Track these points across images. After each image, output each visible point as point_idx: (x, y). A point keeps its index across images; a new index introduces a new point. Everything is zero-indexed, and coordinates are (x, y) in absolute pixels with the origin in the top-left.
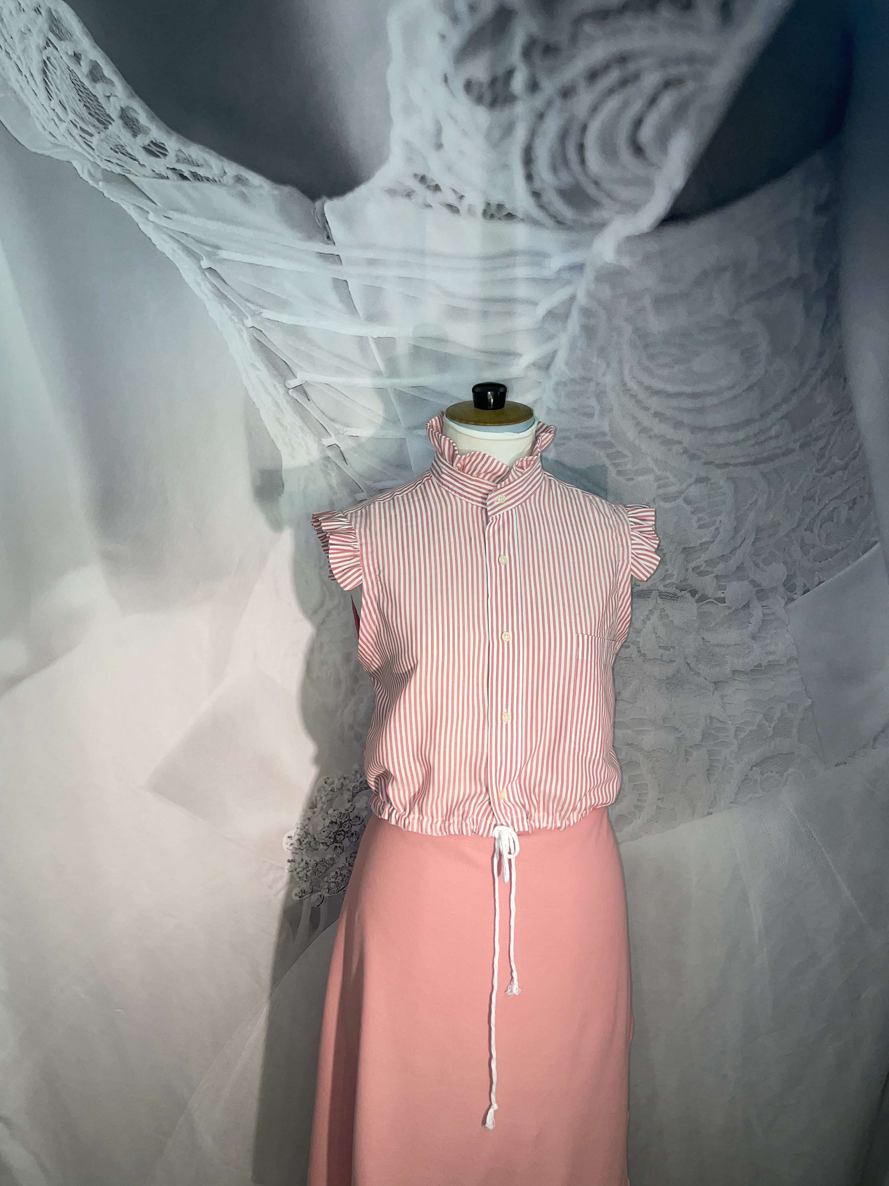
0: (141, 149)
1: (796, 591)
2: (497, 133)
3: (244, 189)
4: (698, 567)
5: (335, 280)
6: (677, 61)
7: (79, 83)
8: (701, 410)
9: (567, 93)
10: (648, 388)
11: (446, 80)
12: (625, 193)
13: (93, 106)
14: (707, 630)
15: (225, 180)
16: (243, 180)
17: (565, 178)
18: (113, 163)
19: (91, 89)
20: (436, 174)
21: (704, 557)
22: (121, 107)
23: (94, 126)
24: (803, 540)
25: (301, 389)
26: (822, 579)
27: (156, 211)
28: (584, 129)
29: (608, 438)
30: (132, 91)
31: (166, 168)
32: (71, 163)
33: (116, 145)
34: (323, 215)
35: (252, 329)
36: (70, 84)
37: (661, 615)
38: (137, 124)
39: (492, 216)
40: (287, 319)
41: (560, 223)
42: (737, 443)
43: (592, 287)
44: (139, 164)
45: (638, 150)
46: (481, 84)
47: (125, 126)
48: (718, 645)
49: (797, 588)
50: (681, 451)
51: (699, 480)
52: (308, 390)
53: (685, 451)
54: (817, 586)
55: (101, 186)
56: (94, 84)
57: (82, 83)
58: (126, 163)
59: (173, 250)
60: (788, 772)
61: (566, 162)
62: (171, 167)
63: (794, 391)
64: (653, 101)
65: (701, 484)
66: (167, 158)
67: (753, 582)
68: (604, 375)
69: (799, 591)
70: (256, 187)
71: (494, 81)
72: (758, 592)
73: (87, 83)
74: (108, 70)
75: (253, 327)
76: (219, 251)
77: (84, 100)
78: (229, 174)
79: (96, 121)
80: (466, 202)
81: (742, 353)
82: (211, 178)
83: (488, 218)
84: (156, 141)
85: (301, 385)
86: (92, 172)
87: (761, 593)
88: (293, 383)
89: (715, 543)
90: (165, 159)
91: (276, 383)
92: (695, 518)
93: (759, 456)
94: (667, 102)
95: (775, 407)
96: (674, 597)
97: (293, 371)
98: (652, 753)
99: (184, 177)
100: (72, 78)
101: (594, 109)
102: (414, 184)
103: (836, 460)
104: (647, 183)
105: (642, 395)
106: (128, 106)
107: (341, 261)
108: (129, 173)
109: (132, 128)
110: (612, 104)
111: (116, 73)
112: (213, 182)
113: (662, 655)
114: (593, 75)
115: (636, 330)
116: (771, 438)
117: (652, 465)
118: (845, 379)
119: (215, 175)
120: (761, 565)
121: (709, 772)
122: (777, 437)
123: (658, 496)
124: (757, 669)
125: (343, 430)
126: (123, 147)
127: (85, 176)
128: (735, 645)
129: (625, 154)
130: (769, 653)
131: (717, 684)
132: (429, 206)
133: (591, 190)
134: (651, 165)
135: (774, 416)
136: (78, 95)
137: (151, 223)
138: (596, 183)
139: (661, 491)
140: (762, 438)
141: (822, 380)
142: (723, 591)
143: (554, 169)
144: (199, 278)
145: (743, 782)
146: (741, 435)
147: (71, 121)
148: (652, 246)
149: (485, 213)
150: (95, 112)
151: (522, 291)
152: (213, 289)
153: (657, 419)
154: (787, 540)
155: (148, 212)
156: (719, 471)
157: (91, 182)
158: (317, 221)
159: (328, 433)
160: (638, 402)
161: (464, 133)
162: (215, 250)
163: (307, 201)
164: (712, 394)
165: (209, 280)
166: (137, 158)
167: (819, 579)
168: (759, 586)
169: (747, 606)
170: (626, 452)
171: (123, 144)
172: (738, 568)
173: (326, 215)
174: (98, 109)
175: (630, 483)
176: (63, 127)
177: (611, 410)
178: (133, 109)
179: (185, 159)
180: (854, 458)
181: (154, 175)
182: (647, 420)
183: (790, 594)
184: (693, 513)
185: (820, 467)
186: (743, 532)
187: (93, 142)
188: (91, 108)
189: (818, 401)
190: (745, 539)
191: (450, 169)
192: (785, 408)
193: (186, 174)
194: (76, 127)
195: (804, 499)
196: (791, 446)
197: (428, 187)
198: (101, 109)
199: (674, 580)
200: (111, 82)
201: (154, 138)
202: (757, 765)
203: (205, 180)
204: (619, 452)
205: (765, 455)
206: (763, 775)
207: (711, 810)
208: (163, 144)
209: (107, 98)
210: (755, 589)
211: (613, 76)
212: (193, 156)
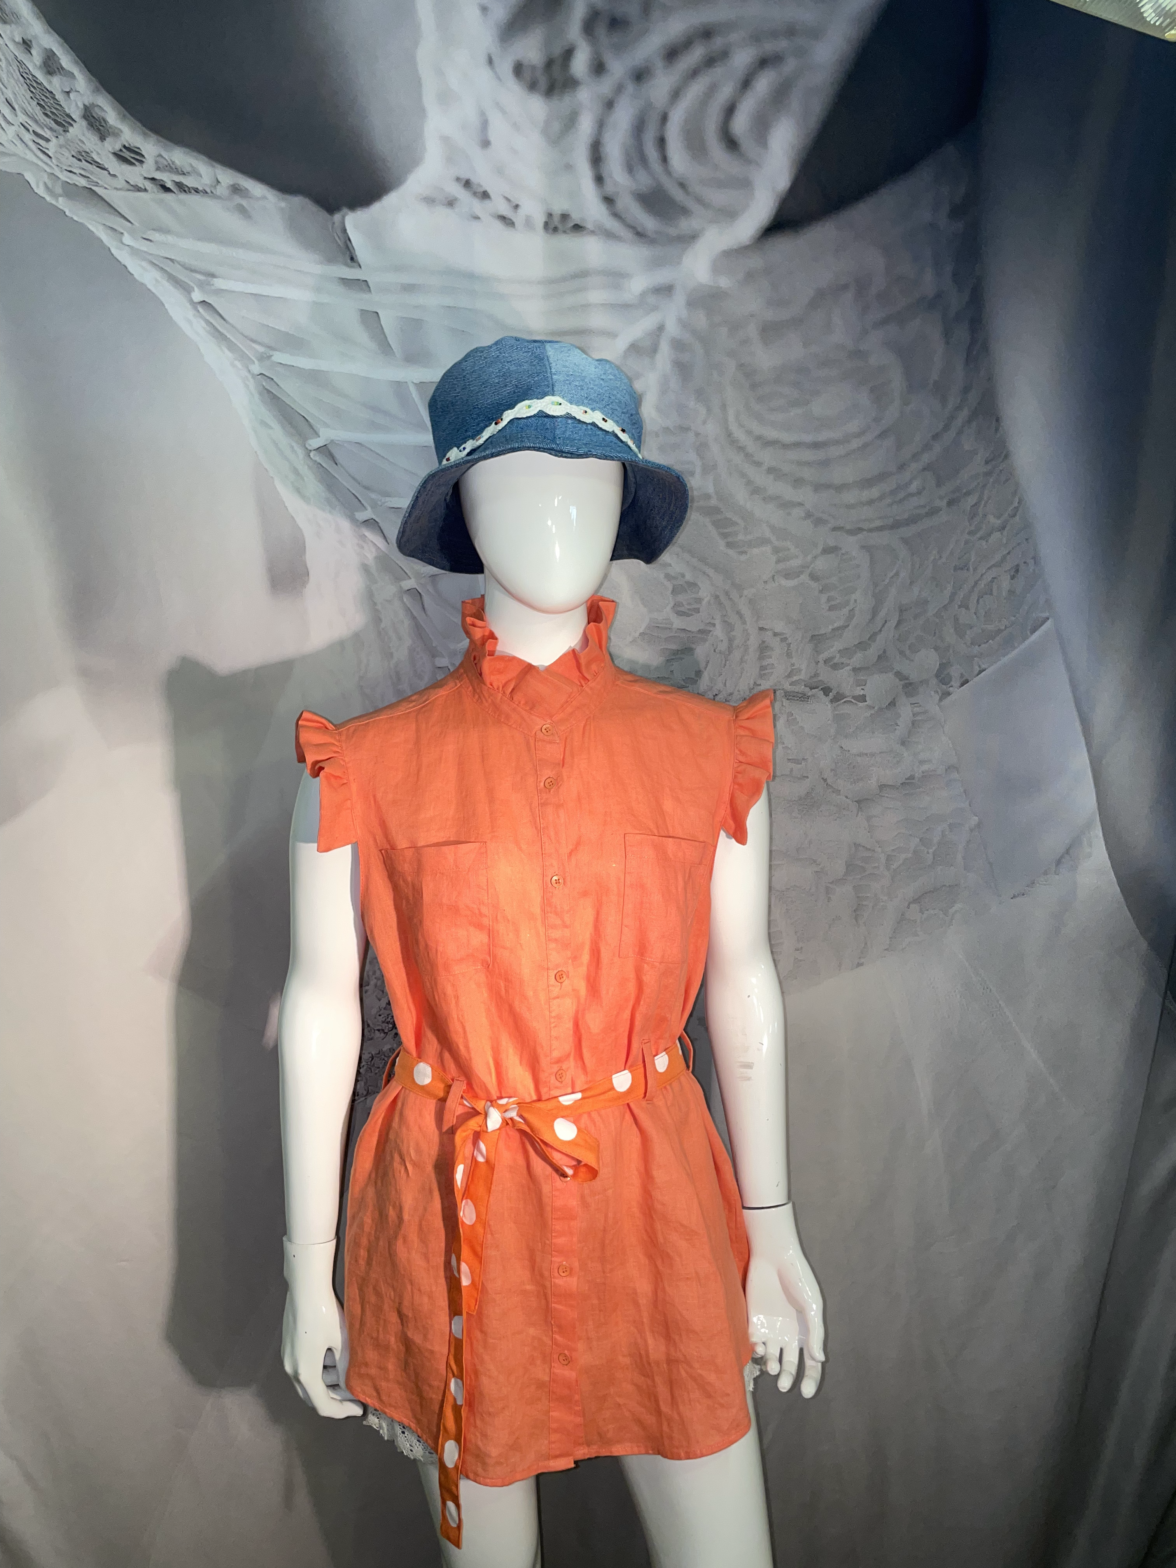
0: (111, 156)
1: (952, 683)
2: (556, 126)
3: (244, 203)
4: (833, 658)
5: (363, 312)
6: (774, 34)
7: (30, 77)
8: (825, 463)
9: (640, 76)
10: (759, 438)
11: (490, 61)
12: (719, 197)
13: (49, 104)
14: (846, 737)
15: (219, 191)
16: (241, 190)
17: (644, 181)
18: (75, 173)
19: (45, 84)
20: (484, 178)
21: (838, 645)
22: (84, 105)
23: (51, 129)
24: (956, 619)
25: (324, 450)
26: (983, 666)
27: (132, 233)
28: (664, 118)
29: (714, 502)
30: (98, 84)
31: (142, 178)
32: (23, 175)
33: (79, 152)
34: (344, 230)
35: (259, 377)
36: (18, 78)
37: (788, 721)
38: (104, 125)
39: (555, 229)
40: (304, 363)
41: (640, 235)
42: (870, 502)
43: (684, 313)
44: (109, 173)
45: (731, 143)
46: (533, 68)
47: (89, 127)
48: (861, 755)
49: (953, 679)
50: (803, 515)
51: (828, 550)
52: (334, 451)
53: (809, 515)
54: (978, 675)
55: (62, 203)
56: (49, 77)
57: (35, 76)
58: (92, 173)
59: (157, 281)
60: (954, 909)
61: (643, 160)
62: (150, 177)
63: (936, 437)
64: (746, 84)
65: (830, 555)
66: (144, 165)
67: (898, 674)
68: (704, 422)
69: (955, 683)
70: (258, 199)
71: (549, 64)
72: (906, 686)
73: (40, 76)
74: (66, 60)
75: (261, 374)
76: (215, 279)
77: (38, 97)
78: (223, 184)
79: (52, 122)
80: (522, 212)
81: (872, 390)
82: (200, 188)
83: (551, 231)
84: (130, 145)
85: (325, 445)
86: (50, 186)
87: (909, 687)
88: (315, 443)
89: (850, 627)
90: (142, 167)
91: (294, 444)
92: (824, 598)
93: (898, 518)
94: (763, 84)
95: (915, 457)
96: (803, 698)
97: (315, 428)
98: (785, 893)
99: (166, 189)
100: (21, 70)
101: (676, 95)
102: (457, 191)
103: (991, 519)
104: (745, 184)
105: (751, 446)
106: (93, 103)
107: (369, 288)
108: (97, 186)
109: (99, 129)
110: (696, 89)
111: (76, 63)
112: (204, 193)
113: (792, 770)
114: (672, 54)
115: (741, 366)
116: (911, 495)
117: (768, 534)
118: (998, 420)
119: (206, 185)
120: (908, 652)
121: (857, 912)
122: (919, 493)
123: (778, 572)
124: (909, 783)
125: (381, 501)
126: (88, 153)
127: (41, 191)
128: (880, 753)
129: (717, 150)
130: (922, 762)
131: (861, 802)
132: (477, 218)
133: (677, 194)
134: (748, 161)
135: (914, 466)
136: (29, 92)
137: (127, 247)
138: (682, 185)
139: (781, 566)
140: (901, 495)
141: (969, 421)
142: (863, 687)
143: (630, 169)
144: (190, 313)
145: (898, 923)
146: (874, 492)
147: (21, 123)
148: (756, 261)
149: (546, 225)
150: (51, 112)
151: (598, 320)
152: (208, 328)
153: (771, 477)
154: (937, 620)
155: (122, 233)
156: (852, 539)
157: (48, 198)
158: (337, 239)
159: (363, 505)
160: (747, 455)
161: (516, 126)
162: (210, 279)
163: (323, 214)
164: (837, 442)
165: (202, 317)
166: (107, 167)
167: (980, 667)
168: (907, 679)
169: (893, 704)
170: (735, 519)
171: (88, 150)
172: (879, 657)
173: (348, 231)
174: (55, 108)
175: (743, 558)
176: (11, 131)
177: (715, 467)
178: (100, 106)
179: (167, 166)
180: (1014, 516)
181: (127, 186)
182: (760, 478)
183: (944, 686)
184: (821, 592)
185: (973, 528)
186: (882, 614)
187: (50, 149)
188: (46, 107)
189: (967, 447)
190: (886, 622)
191: (500, 171)
192: (926, 458)
193: (169, 185)
194: (28, 130)
195: (956, 569)
196: (938, 503)
197: (475, 194)
198: (58, 107)
199: (802, 676)
200: (71, 75)
201: (127, 141)
202: (916, 901)
203: (193, 191)
204: (726, 518)
205: (906, 516)
206: (923, 914)
207: (862, 960)
208: (139, 148)
209: (65, 95)
210: (902, 683)
211: (697, 53)
212: (177, 162)
